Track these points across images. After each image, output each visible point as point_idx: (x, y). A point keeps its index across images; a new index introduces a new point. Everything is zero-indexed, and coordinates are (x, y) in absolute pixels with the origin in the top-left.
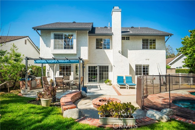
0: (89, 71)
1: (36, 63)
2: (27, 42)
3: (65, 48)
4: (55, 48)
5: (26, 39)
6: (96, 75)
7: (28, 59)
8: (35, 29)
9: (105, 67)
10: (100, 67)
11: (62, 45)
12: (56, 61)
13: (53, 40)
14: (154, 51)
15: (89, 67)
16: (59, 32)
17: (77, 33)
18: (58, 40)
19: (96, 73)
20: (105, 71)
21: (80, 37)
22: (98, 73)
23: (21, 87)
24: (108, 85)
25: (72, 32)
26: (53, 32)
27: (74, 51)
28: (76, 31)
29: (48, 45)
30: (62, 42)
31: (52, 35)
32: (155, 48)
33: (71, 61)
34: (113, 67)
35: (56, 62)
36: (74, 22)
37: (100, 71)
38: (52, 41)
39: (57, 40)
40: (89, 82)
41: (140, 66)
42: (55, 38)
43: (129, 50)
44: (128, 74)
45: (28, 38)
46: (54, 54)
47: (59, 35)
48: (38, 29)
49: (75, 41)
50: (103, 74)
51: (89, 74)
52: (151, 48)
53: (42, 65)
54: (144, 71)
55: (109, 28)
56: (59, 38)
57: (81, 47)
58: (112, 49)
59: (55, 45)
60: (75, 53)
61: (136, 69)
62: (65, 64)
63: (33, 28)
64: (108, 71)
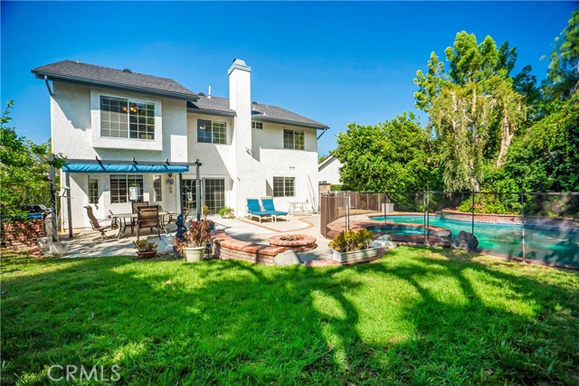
3: (133, 135)
4: (104, 133)
8: (41, 76)
9: (218, 181)
10: (207, 181)
11: (124, 126)
13: (99, 111)
14: (302, 152)
15: (182, 182)
16: (115, 94)
18: (113, 113)
20: (218, 189)
21: (169, 112)
22: (203, 193)
23: (10, 240)
24: (226, 218)
25: (150, 98)
26: (99, 91)
27: (155, 144)
28: (162, 98)
30: (124, 120)
31: (95, 99)
32: (302, 148)
34: (236, 181)
35: (129, 169)
37: (207, 190)
38: (96, 115)
39: (110, 113)
41: (281, 179)
42: (104, 108)
43: (262, 148)
44: (264, 196)
47: (114, 102)
48: (52, 78)
49: (158, 120)
50: (213, 195)
52: (297, 148)
54: (287, 189)
55: (209, 97)
56: (115, 110)
57: (172, 136)
58: (231, 144)
60: (159, 148)
61: (275, 184)
62: (127, 174)
63: (33, 71)
64: (223, 189)
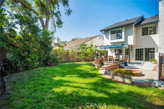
0: (136, 52)
1: (101, 48)
2: (100, 38)
3: (117, 39)
4: (111, 39)
5: (100, 36)
6: (142, 55)
7: (96, 47)
8: (101, 31)
10: (146, 49)
11: (115, 37)
12: (110, 47)
15: (136, 50)
17: (125, 27)
19: (142, 54)
20: (151, 52)
21: (127, 30)
22: (144, 53)
24: (153, 63)
25: (121, 28)
26: (110, 30)
28: (124, 27)
29: (108, 38)
30: (115, 35)
31: (110, 32)
33: (118, 46)
34: (159, 48)
36: (127, 20)
37: (146, 52)
38: (110, 35)
40: (136, 60)
45: (101, 36)
46: (111, 43)
47: (113, 32)
48: (102, 31)
49: (123, 33)
50: (148, 54)
51: (136, 55)
53: (105, 50)
56: (113, 33)
57: (128, 36)
58: (158, 34)
59: (111, 37)
60: (124, 40)
64: (154, 52)
